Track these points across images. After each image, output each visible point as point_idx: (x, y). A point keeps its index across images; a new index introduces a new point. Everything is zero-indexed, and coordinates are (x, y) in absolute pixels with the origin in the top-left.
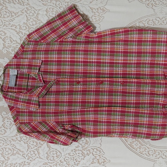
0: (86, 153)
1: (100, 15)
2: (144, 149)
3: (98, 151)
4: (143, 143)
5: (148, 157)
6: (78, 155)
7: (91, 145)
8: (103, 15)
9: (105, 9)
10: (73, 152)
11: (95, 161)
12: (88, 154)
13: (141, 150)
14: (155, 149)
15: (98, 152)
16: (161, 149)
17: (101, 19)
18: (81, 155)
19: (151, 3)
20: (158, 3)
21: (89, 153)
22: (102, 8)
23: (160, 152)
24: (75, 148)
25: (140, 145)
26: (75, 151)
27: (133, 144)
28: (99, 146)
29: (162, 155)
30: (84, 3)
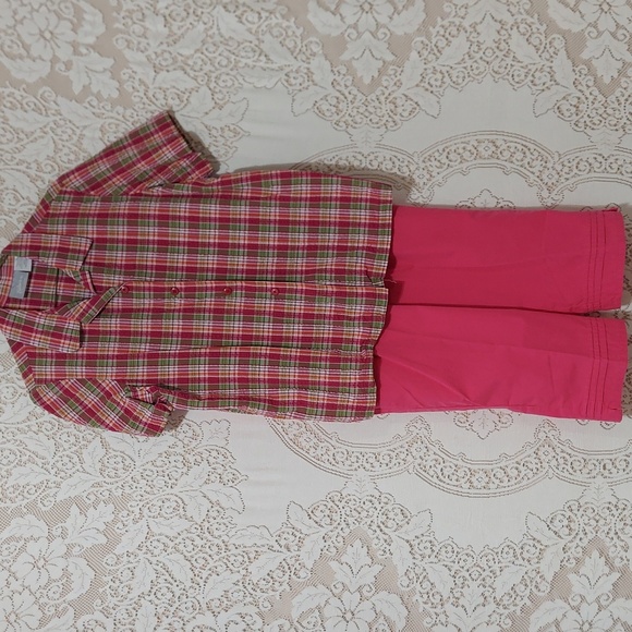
0: (192, 460)
1: (228, 143)
2: (324, 449)
3: (220, 456)
4: (323, 436)
5: (334, 468)
6: (173, 464)
7: (204, 443)
8: (234, 144)
9: (239, 130)
10: (163, 459)
11: (212, 478)
12: (197, 463)
13: (319, 452)
14: (349, 449)
15: (221, 458)
16: (362, 450)
17: (231, 151)
18: (180, 465)
19: (344, 119)
20: (359, 121)
21: (199, 459)
22: (232, 127)
23: (360, 457)
24: (166, 449)
25: (315, 440)
26: (168, 455)
27: (300, 439)
28: (223, 443)
29: (365, 464)
30: (191, 115)
